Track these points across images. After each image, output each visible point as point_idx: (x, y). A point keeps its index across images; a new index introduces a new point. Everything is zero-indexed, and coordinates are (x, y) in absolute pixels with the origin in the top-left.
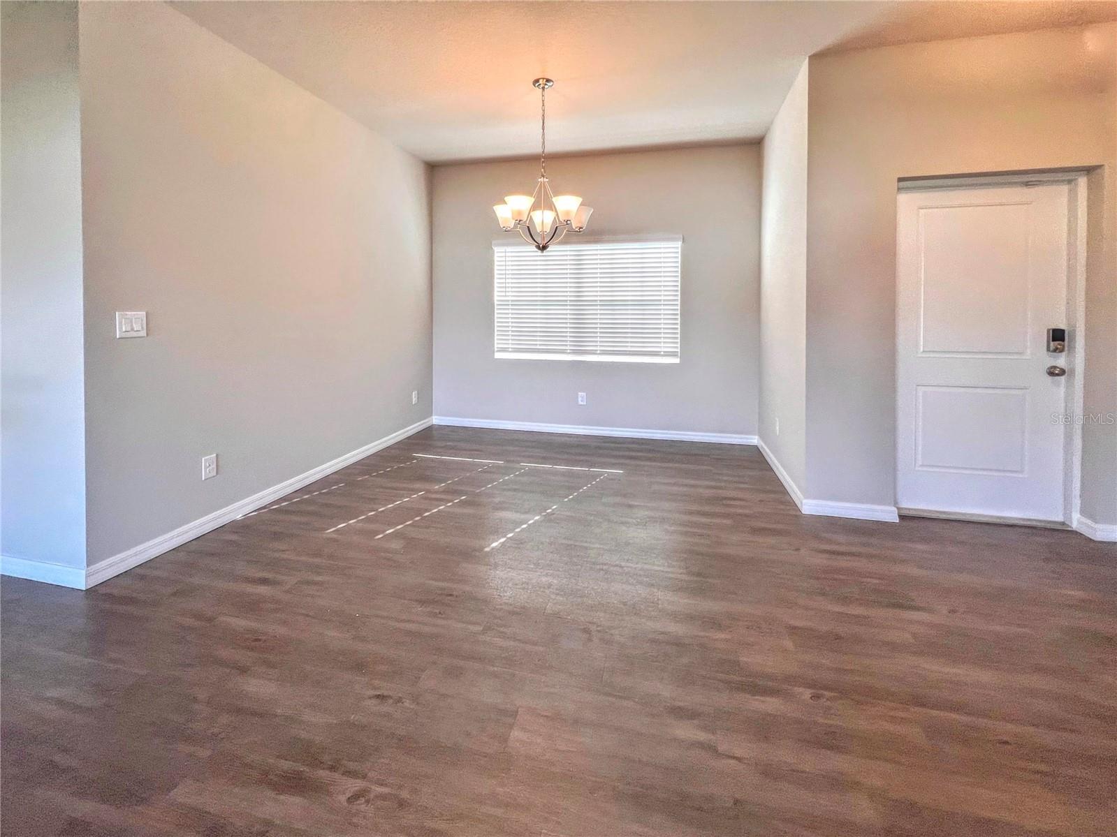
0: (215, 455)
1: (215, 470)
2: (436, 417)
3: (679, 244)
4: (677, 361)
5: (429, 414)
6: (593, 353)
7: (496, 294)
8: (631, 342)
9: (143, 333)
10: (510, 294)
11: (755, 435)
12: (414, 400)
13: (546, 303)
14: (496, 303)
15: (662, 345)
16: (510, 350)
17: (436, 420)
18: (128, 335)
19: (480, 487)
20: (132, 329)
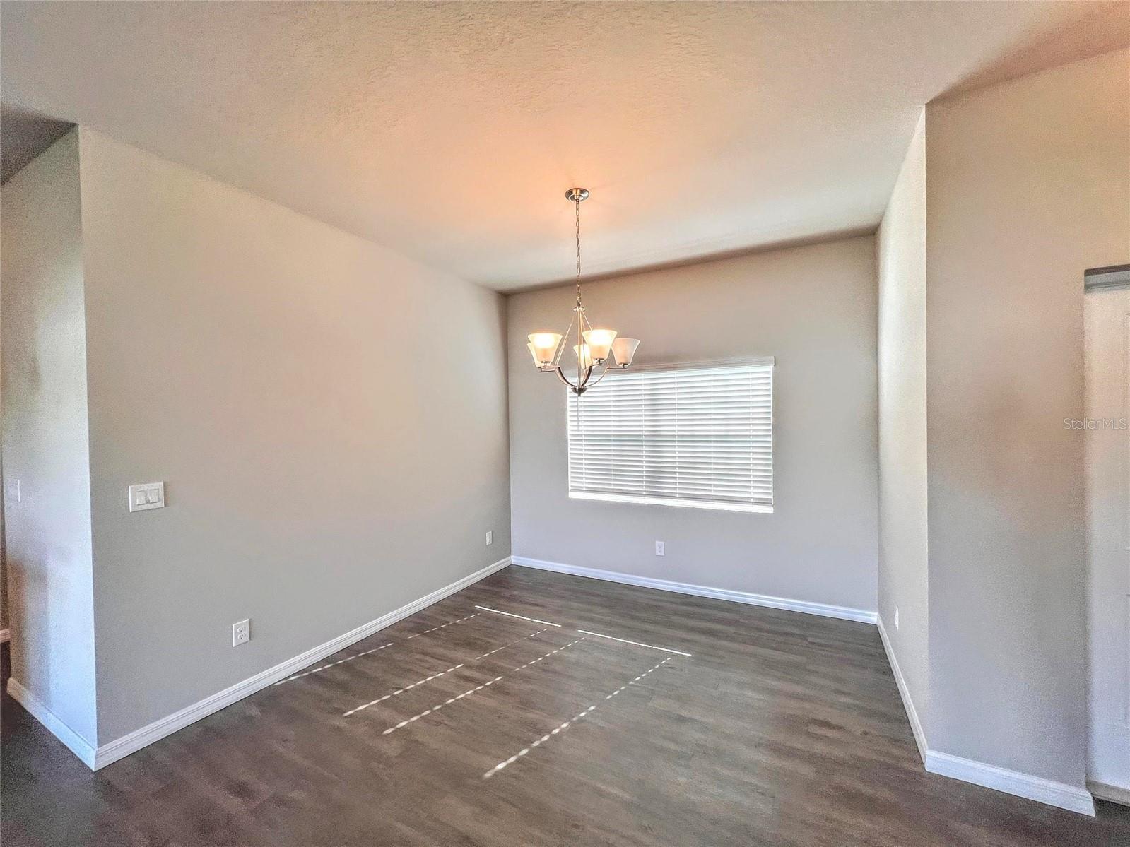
0: (248, 620)
1: (248, 635)
2: (515, 557)
3: (770, 368)
4: (769, 510)
5: (508, 553)
6: (672, 497)
7: (569, 428)
8: (715, 485)
9: (161, 504)
10: (583, 428)
11: (873, 610)
12: (488, 541)
13: (620, 439)
14: (569, 437)
15: (752, 490)
16: (584, 489)
17: (514, 560)
18: (144, 507)
19: (520, 663)
20: (148, 502)
